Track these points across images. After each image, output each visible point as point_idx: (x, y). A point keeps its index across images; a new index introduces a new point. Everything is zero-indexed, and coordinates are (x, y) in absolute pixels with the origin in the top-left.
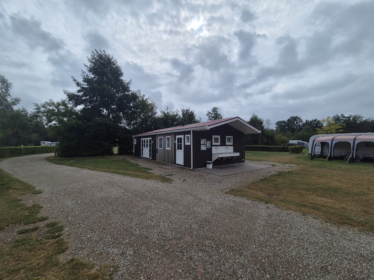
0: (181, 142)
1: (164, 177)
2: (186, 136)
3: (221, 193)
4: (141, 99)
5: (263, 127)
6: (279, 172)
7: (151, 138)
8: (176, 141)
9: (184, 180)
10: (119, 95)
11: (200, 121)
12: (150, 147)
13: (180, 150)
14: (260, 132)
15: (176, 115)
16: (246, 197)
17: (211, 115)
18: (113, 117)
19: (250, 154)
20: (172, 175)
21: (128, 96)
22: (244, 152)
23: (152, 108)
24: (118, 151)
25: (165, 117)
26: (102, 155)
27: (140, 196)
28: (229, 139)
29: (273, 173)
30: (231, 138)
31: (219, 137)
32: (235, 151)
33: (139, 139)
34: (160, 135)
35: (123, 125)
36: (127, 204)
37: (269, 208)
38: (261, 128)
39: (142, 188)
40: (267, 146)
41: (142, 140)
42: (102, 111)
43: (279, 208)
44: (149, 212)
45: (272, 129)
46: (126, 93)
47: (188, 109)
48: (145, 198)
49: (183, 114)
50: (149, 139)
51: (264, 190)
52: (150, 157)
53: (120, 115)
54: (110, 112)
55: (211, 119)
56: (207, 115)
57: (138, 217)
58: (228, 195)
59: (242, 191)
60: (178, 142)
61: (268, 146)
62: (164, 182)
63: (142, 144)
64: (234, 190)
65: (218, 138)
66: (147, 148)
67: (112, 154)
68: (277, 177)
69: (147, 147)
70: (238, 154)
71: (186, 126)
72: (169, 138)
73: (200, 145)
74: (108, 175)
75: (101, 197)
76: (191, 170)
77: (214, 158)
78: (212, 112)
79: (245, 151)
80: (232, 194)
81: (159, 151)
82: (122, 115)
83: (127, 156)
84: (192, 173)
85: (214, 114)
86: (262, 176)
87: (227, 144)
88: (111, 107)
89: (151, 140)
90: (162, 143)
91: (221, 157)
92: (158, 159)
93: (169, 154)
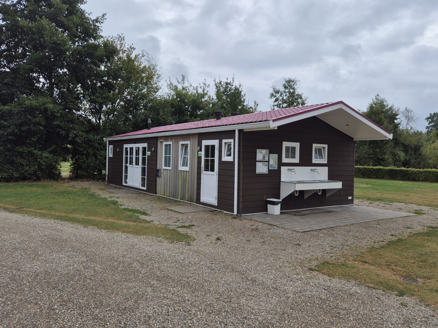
0: (213, 155)
1: (174, 230)
2: (224, 141)
3: (299, 270)
4: (125, 55)
5: (396, 126)
6: (432, 227)
7: (145, 145)
8: (202, 154)
9: (218, 239)
10: (74, 44)
11: (255, 109)
12: (144, 163)
13: (209, 172)
14: (390, 136)
15: (201, 94)
16: (356, 279)
17: (281, 95)
18: (61, 94)
19: (366, 186)
20: (193, 225)
21: (96, 47)
22: (353, 181)
23: (150, 77)
24: (70, 172)
25: (177, 97)
26: (35, 180)
27: (121, 271)
28: (319, 151)
29: (418, 229)
30: (324, 148)
31: (297, 145)
32: (332, 177)
33: (118, 145)
34: (166, 138)
35: (83, 113)
36: (92, 289)
37: (407, 306)
38: (394, 128)
39: (125, 253)
40: (403, 168)
41: (127, 149)
42: (35, 80)
43: (428, 305)
44: (141, 306)
45: (418, 131)
46: (92, 41)
47: (229, 82)
48: (132, 276)
49: (218, 94)
50: (141, 146)
51: (396, 266)
52: (143, 185)
53: (78, 90)
54: (53, 84)
55: (280, 105)
56: (271, 96)
57: (118, 315)
58: (315, 273)
59: (347, 267)
60: (207, 155)
61: (408, 168)
62: (173, 242)
63: (127, 158)
64: (328, 263)
65: (294, 149)
66: (137, 166)
67: (55, 176)
68: (426, 238)
69: (137, 164)
70: (338, 185)
71: (224, 120)
72: (186, 146)
73: (253, 161)
74: (50, 225)
75: (34, 272)
76: (234, 217)
77: (285, 192)
78: (282, 89)
79: (356, 180)
80: (325, 271)
81: (163, 174)
82: (82, 91)
83: (90, 182)
84: (237, 223)
85: (288, 94)
86: (392, 235)
87: (314, 161)
88: (58, 71)
89: (145, 148)
90: (171, 156)
91: (299, 191)
92: (160, 190)
93: (184, 180)
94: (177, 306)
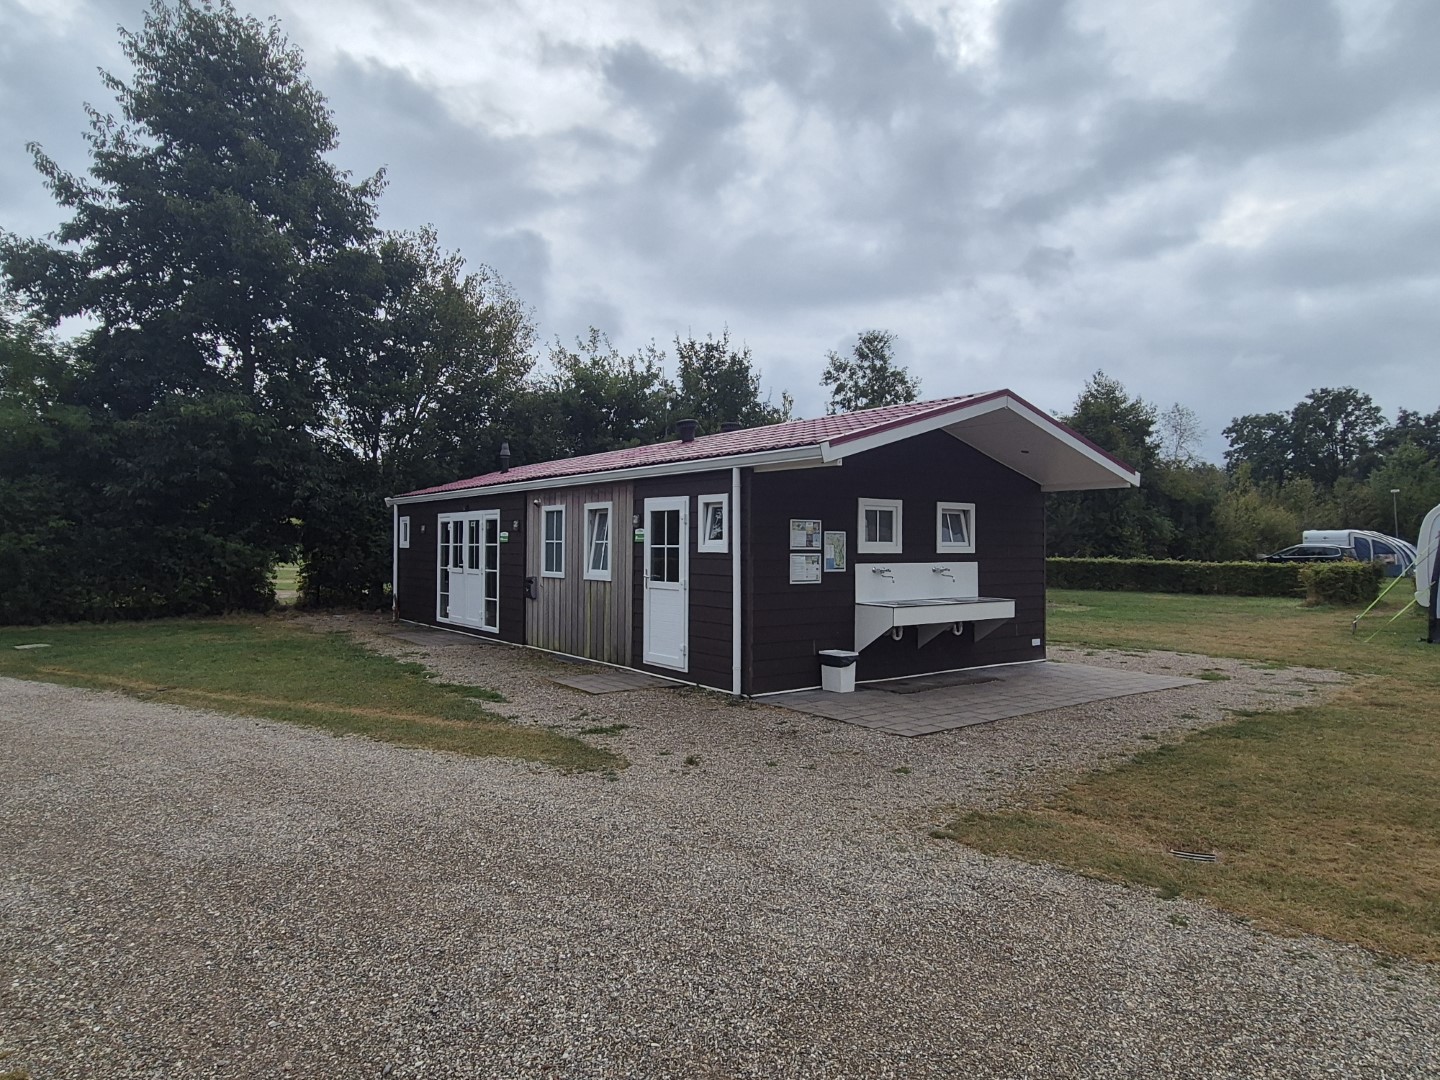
0: (674, 539)
1: (572, 740)
2: (702, 499)
3: (905, 838)
4: (439, 278)
5: (1150, 452)
6: (1246, 714)
7: (495, 514)
8: (646, 533)
9: (690, 761)
10: (307, 255)
11: (785, 413)
12: (491, 563)
13: (666, 584)
14: (1135, 479)
15: (643, 377)
16: (1053, 857)
17: (851, 377)
18: (274, 387)
19: (1077, 609)
20: (623, 727)
21: (363, 260)
22: (1043, 597)
23: (505, 335)
24: (300, 589)
25: (578, 387)
26: (207, 615)
27: (431, 852)
28: (955, 523)
29: (1212, 718)
30: (966, 512)
31: (896, 506)
32: (988, 589)
33: (423, 516)
34: (550, 494)
35: (332, 433)
36: (353, 902)
37: (1185, 925)
38: (1144, 458)
39: (443, 805)
40: (1171, 561)
41: (445, 525)
42: (207, 350)
43: (1241, 921)
44: (484, 945)
45: (1204, 464)
46: (351, 245)
47: (714, 343)
48: (460, 866)
49: (686, 373)
50: (483, 516)
51: (1156, 818)
52: (490, 621)
53: (317, 374)
54: (253, 359)
55: (849, 401)
56: (827, 379)
57: (423, 973)
58: (948, 844)
59: (1031, 827)
60: (657, 538)
61: (1181, 560)
62: (570, 771)
63: (446, 550)
64: (982, 817)
65: (888, 516)
66: (474, 571)
67: (263, 603)
68: (1232, 741)
69: (474, 564)
70: (1005, 609)
71: (705, 445)
72: (603, 515)
73: (784, 552)
74: (242, 731)
75: (199, 858)
76: (734, 702)
77: (867, 633)
78: (854, 360)
79: (1049, 593)
80: (972, 838)
81: (543, 590)
82: (329, 377)
83: (351, 617)
84: (740, 715)
85: (868, 371)
86: (1146, 738)
87: (942, 548)
88: (264, 325)
89: (496, 521)
90: (563, 541)
91: (904, 627)
92: (535, 635)
93: (600, 605)
94: (580, 944)
